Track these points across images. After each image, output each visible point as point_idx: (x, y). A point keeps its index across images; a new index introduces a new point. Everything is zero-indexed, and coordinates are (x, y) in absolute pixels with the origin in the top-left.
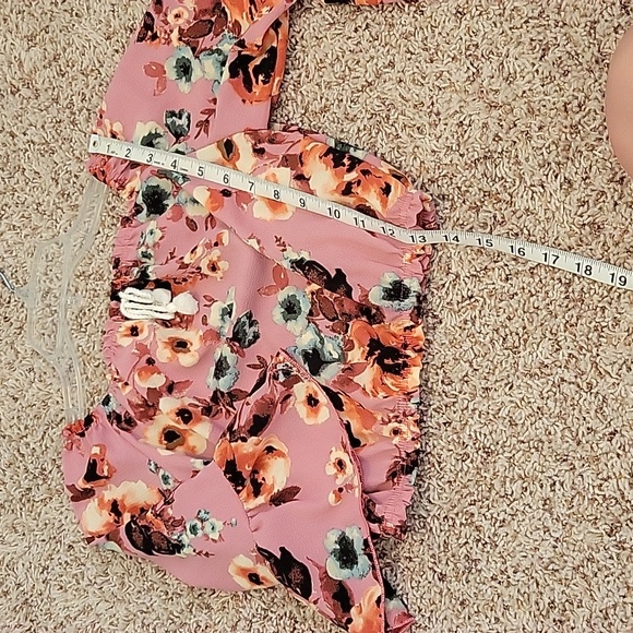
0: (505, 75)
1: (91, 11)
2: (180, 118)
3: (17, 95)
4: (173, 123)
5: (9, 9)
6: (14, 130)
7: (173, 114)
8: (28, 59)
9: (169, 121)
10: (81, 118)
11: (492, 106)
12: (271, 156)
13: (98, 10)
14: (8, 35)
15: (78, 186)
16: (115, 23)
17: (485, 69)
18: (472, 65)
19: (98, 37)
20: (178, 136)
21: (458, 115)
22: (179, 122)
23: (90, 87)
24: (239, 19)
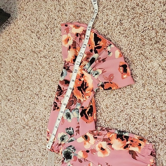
0: (163, 101)
1: (39, 102)
2: (70, 129)
3: (25, 128)
4: (68, 131)
5: (18, 106)
6: (26, 138)
7: (68, 129)
8: (26, 118)
9: (67, 131)
10: (43, 133)
11: (162, 111)
12: (99, 139)
13: (41, 102)
14: (20, 113)
15: (46, 152)
16: (46, 105)
17: (156, 100)
18: (152, 100)
19: (42, 109)
20: (71, 135)
21: (152, 116)
22: (70, 131)
23: (44, 123)
24: (80, 98)
